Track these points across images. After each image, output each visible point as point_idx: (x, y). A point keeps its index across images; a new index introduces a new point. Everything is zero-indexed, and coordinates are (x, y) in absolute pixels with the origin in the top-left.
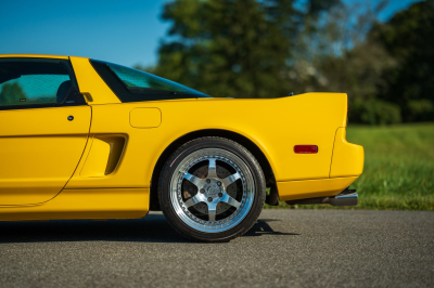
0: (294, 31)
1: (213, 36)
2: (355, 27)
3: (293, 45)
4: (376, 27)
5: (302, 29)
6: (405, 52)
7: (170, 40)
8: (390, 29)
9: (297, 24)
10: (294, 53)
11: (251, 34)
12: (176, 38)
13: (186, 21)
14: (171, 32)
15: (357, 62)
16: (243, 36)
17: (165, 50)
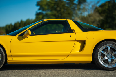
0: (74, 9)
1: (51, 11)
2: (91, 8)
3: (74, 13)
4: (96, 8)
5: (76, 8)
6: (104, 15)
7: (39, 12)
8: (100, 9)
9: (75, 7)
10: (74, 15)
11: (62, 10)
12: (41, 11)
13: (43, 6)
14: (39, 9)
15: (92, 18)
16: (60, 10)
17: (38, 14)
